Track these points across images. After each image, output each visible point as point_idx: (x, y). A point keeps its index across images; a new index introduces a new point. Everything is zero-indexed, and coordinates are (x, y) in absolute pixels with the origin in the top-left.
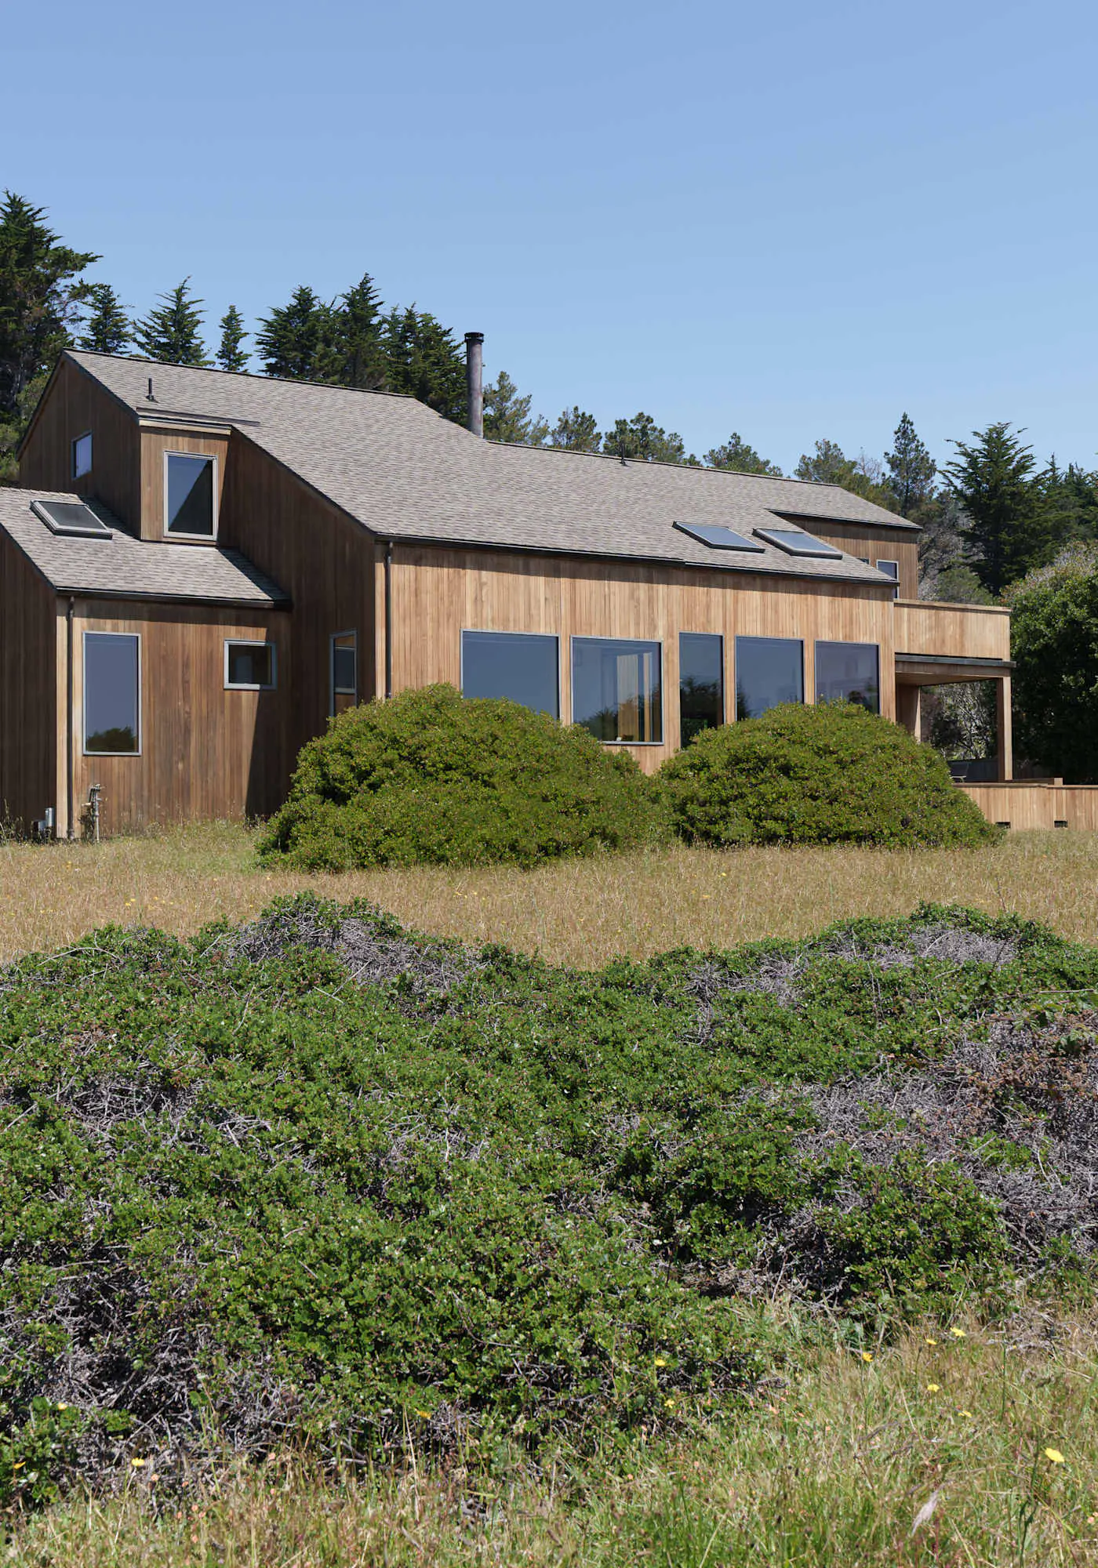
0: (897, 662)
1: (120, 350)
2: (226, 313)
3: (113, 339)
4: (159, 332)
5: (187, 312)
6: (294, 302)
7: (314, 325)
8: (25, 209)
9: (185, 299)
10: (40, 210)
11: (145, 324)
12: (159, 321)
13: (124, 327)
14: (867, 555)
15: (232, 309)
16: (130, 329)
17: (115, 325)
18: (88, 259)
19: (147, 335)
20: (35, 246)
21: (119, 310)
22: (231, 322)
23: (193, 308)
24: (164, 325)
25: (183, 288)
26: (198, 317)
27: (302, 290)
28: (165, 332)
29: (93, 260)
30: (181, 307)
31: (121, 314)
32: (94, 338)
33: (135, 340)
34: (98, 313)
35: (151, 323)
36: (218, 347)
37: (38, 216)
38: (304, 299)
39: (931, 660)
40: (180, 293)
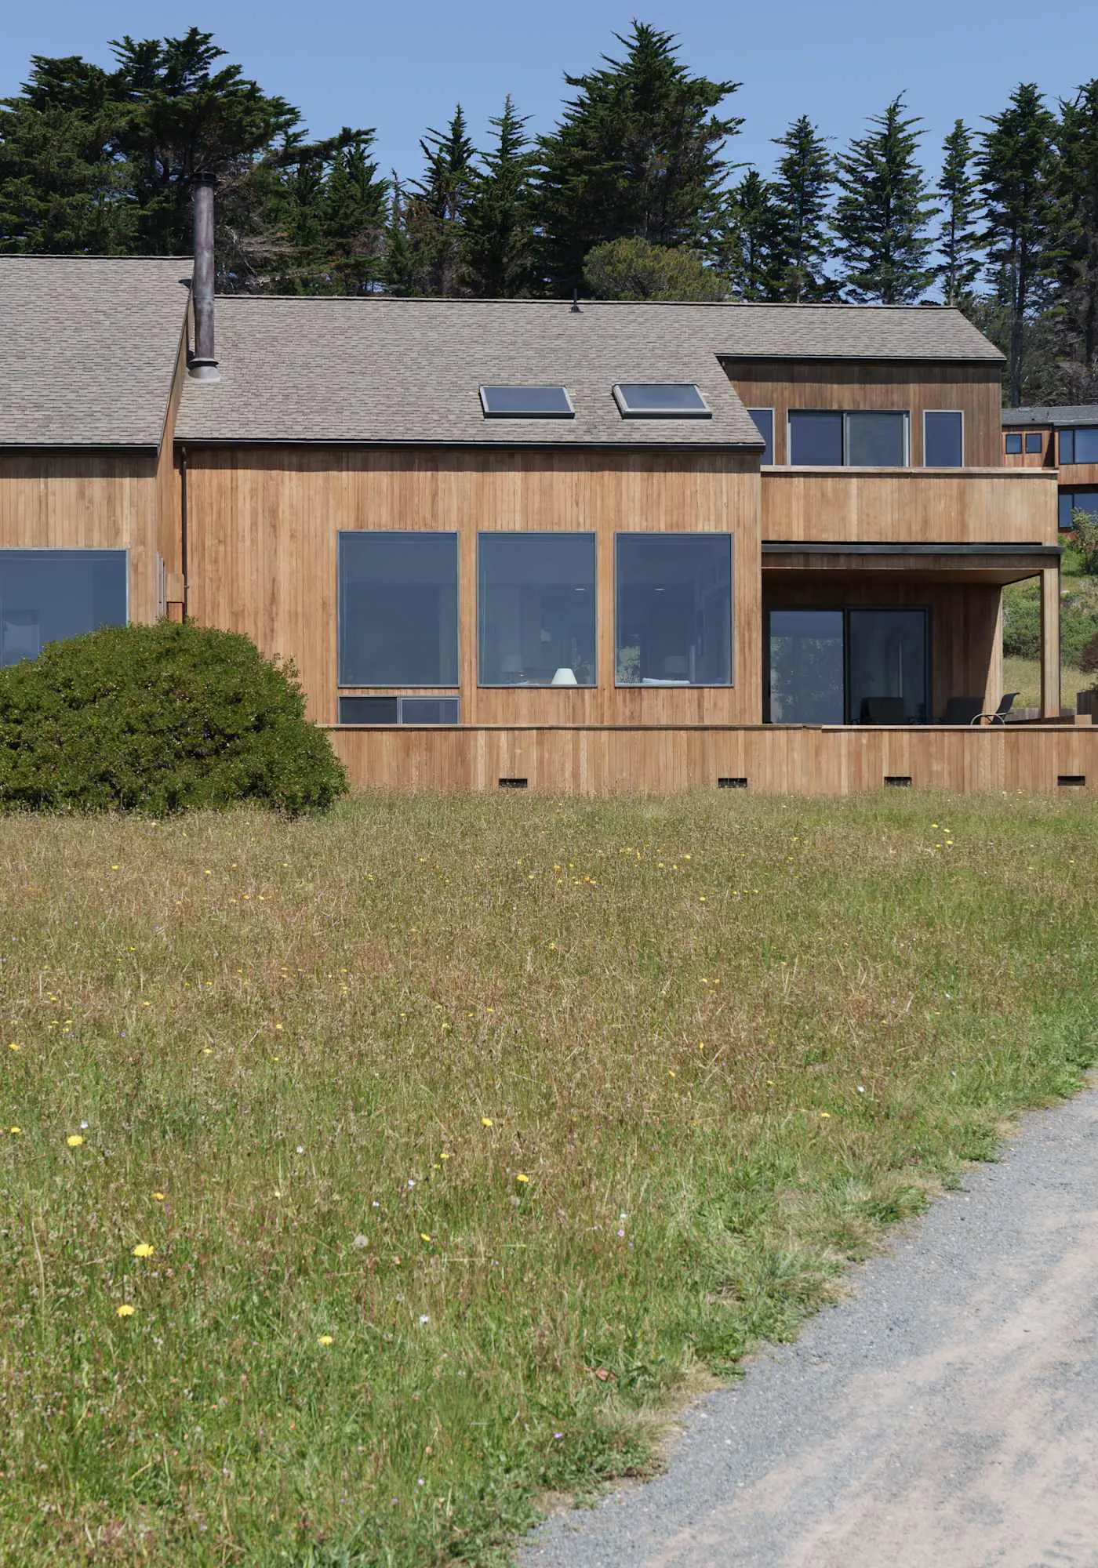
0: (764, 555)
1: (821, 193)
2: (951, 130)
3: (813, 180)
4: (866, 165)
5: (900, 136)
6: (1013, 106)
7: (1035, 133)
8: (655, 39)
9: (900, 119)
10: (669, 39)
11: (848, 158)
12: (863, 152)
13: (823, 164)
14: (907, 403)
15: (959, 124)
16: (831, 167)
17: (814, 164)
18: (727, 89)
19: (850, 170)
20: (657, 83)
21: (820, 144)
22: (957, 141)
23: (910, 129)
24: (869, 156)
25: (896, 105)
26: (915, 140)
27: (1023, 88)
28: (872, 165)
29: (731, 90)
30: (893, 128)
31: (822, 149)
32: (787, 182)
33: (837, 180)
34: (793, 151)
35: (855, 156)
36: (940, 175)
37: (669, 46)
38: (1027, 98)
39: (898, 549)
40: (893, 112)
